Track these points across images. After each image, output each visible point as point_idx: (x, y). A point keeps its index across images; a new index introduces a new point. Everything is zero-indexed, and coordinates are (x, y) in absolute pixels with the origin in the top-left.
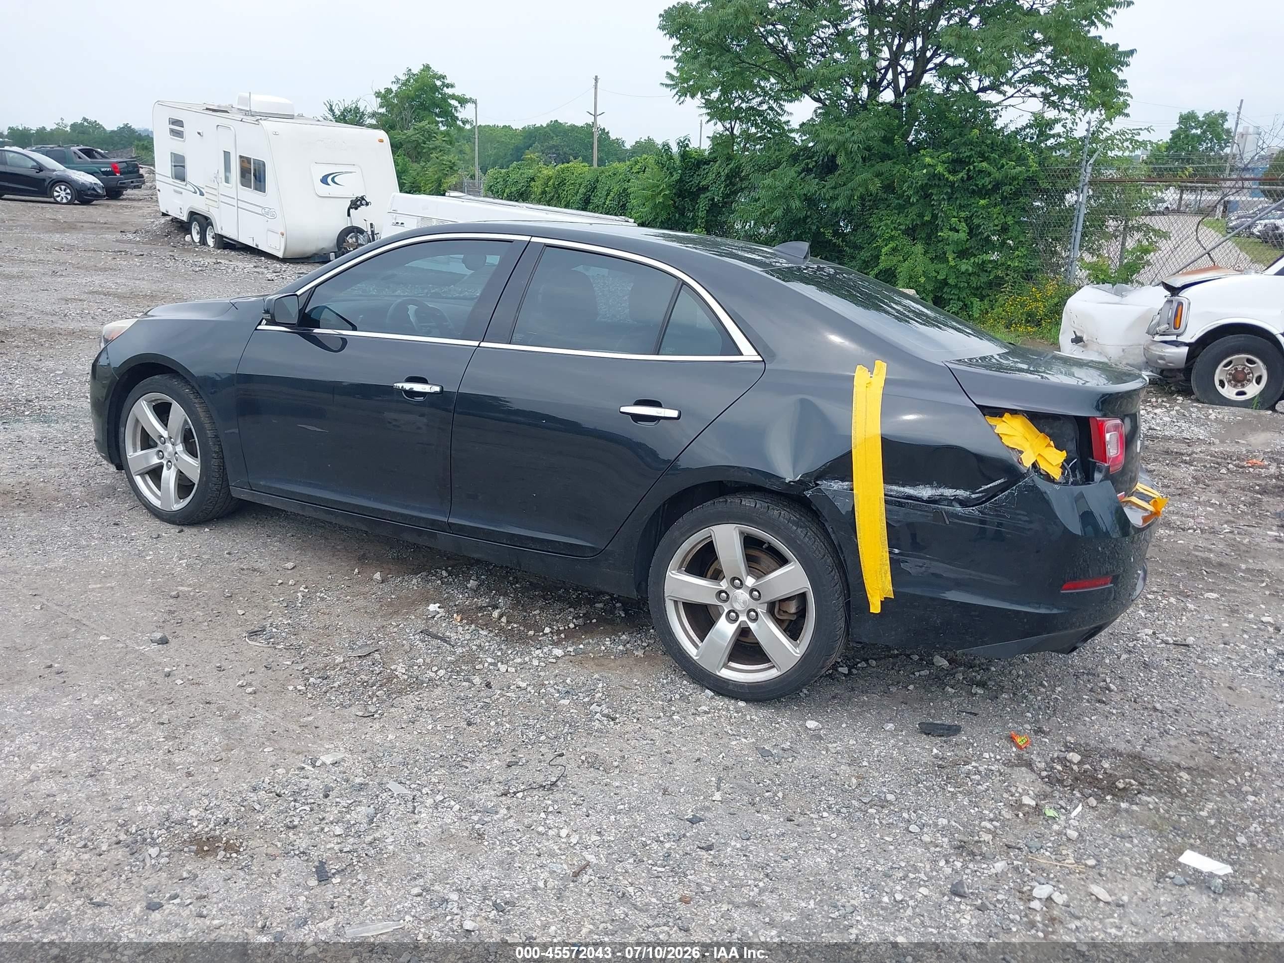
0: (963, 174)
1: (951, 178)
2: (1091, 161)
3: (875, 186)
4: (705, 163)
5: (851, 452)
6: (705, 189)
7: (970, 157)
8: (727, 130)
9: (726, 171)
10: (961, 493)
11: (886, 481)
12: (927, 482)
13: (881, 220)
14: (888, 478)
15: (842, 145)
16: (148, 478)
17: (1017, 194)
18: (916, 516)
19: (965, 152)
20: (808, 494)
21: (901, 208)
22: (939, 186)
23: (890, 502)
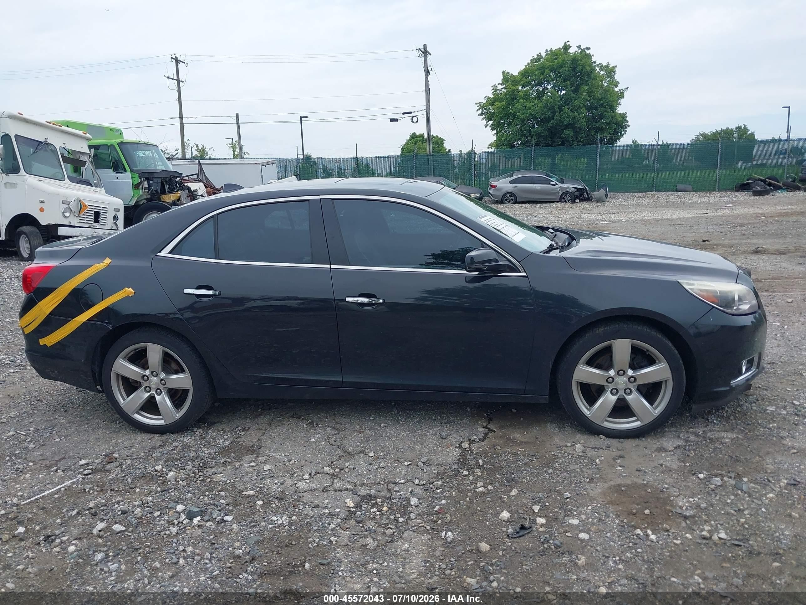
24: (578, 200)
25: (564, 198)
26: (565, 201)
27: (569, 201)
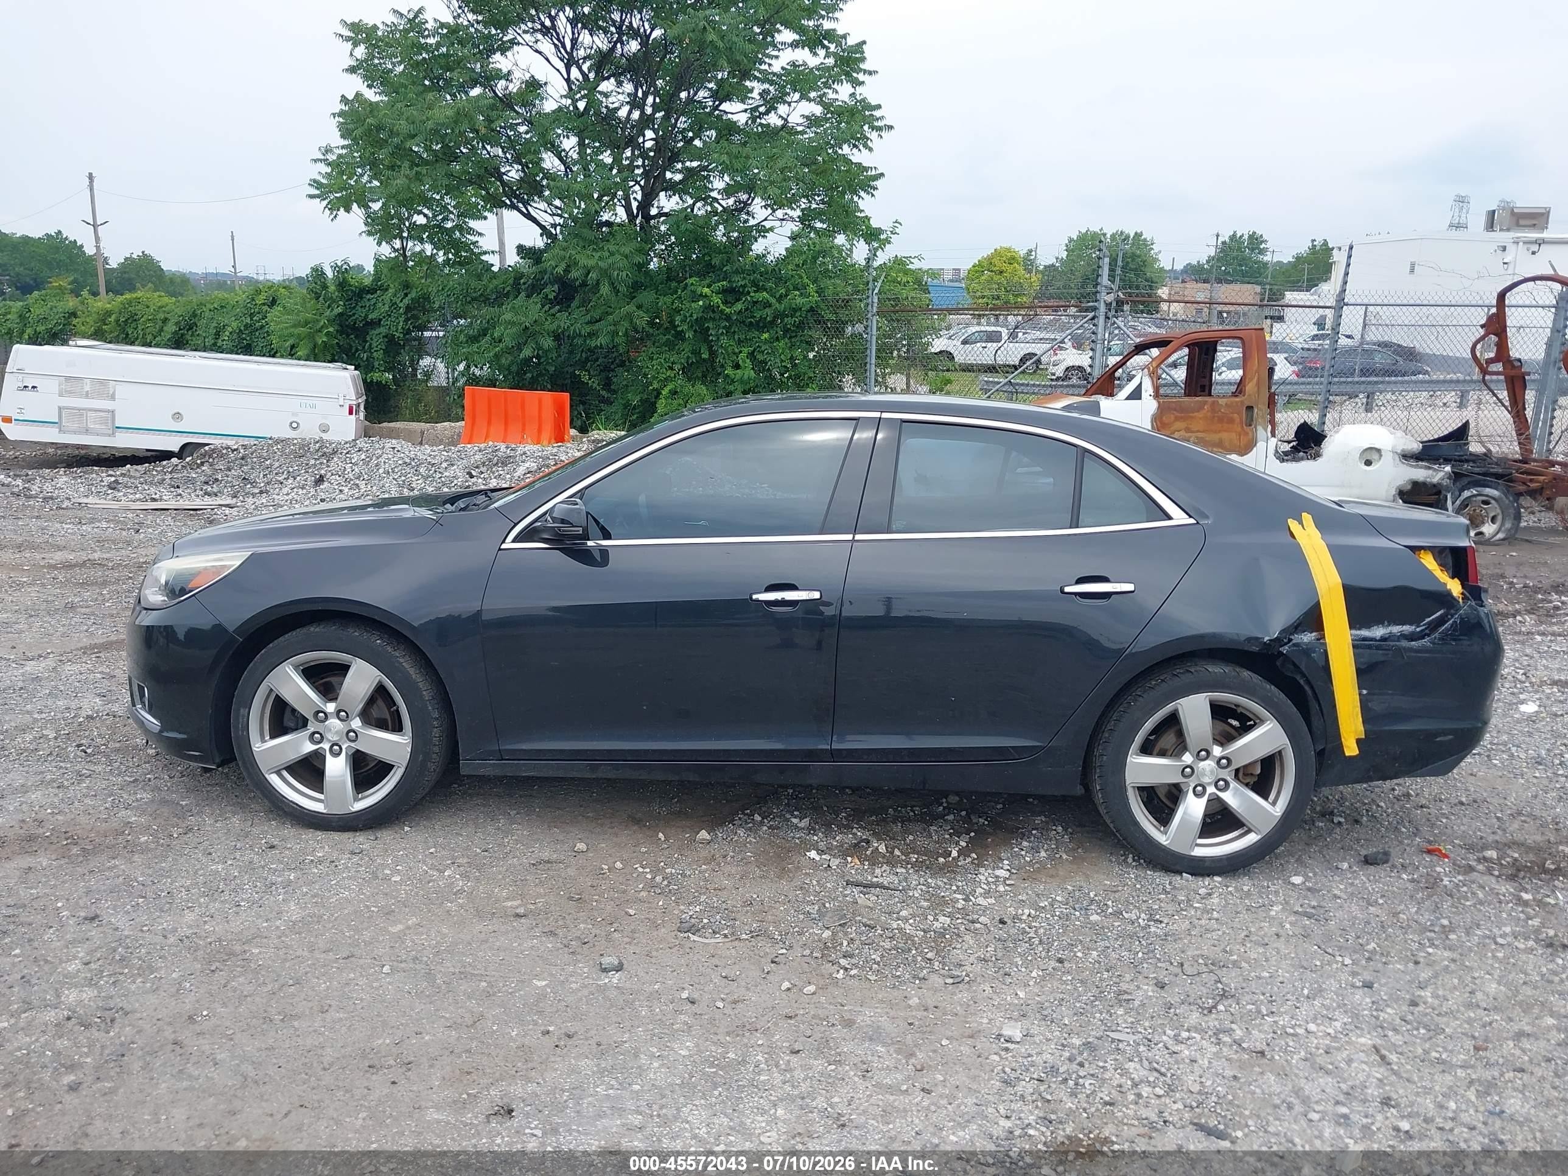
0: (739, 306)
1: (728, 310)
2: (876, 291)
3: (642, 320)
4: (368, 292)
5: (1317, 605)
6: (377, 323)
7: (744, 286)
8: (395, 250)
9: (406, 301)
10: (1407, 628)
11: (1351, 628)
12: (1379, 622)
13: (652, 359)
14: (1353, 624)
15: (605, 273)
16: (285, 773)
17: (800, 326)
18: (1379, 656)
19: (739, 281)
20: (1285, 650)
21: (670, 346)
22: (714, 319)
23: (1359, 646)
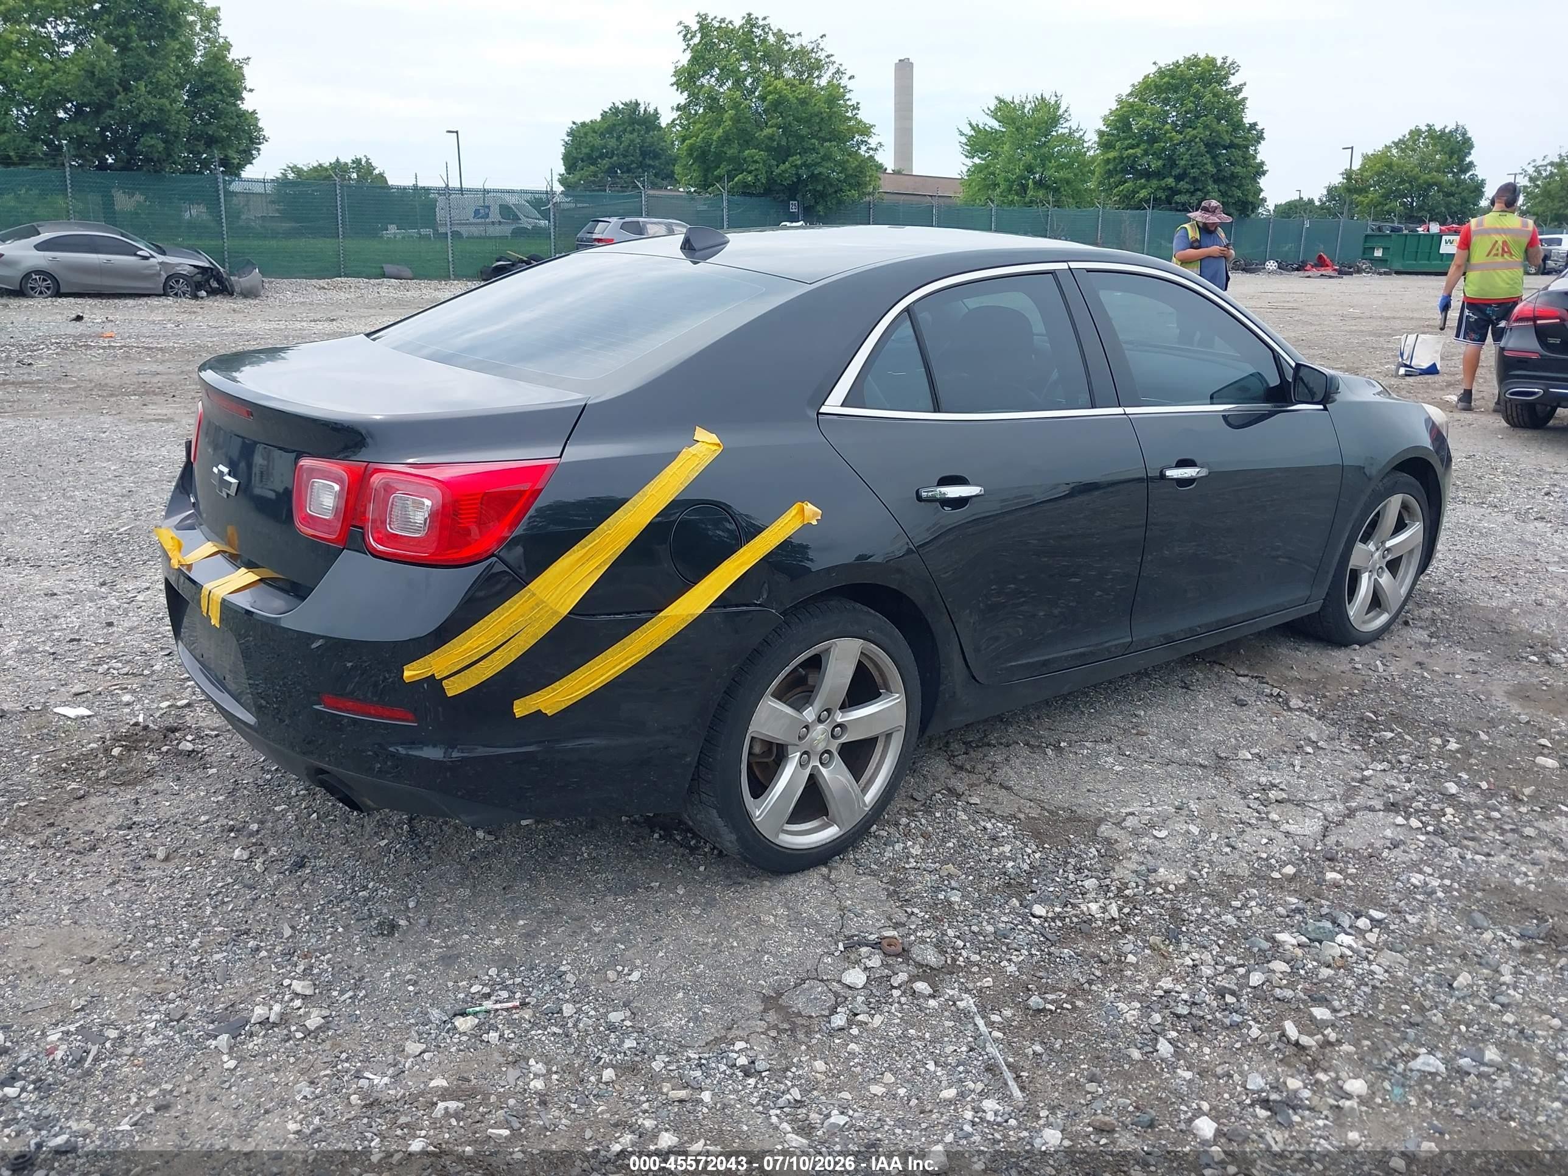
24: (203, 293)
25: (172, 287)
26: (176, 294)
27: (184, 294)
